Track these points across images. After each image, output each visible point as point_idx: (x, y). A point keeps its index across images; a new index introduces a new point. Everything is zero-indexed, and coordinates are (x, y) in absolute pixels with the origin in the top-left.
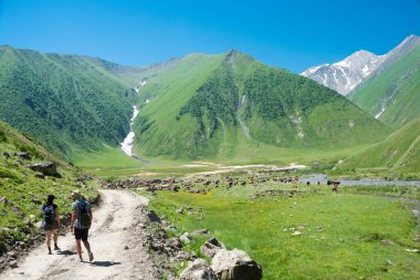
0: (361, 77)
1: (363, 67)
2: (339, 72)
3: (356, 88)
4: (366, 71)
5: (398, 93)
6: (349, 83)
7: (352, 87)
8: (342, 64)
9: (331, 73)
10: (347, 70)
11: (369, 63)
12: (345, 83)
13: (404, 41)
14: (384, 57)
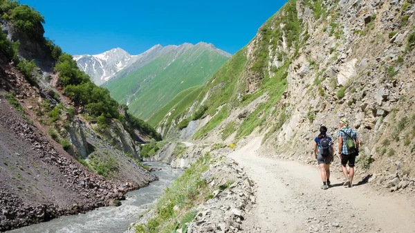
0: (115, 71)
1: (118, 62)
2: (97, 63)
3: (110, 81)
4: (120, 67)
5: (139, 92)
6: (104, 75)
7: (107, 79)
8: (101, 57)
9: (92, 63)
10: (104, 63)
11: (123, 60)
12: (102, 74)
13: (152, 48)
14: (135, 58)
